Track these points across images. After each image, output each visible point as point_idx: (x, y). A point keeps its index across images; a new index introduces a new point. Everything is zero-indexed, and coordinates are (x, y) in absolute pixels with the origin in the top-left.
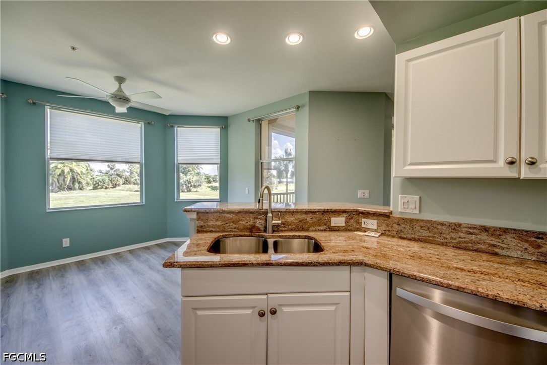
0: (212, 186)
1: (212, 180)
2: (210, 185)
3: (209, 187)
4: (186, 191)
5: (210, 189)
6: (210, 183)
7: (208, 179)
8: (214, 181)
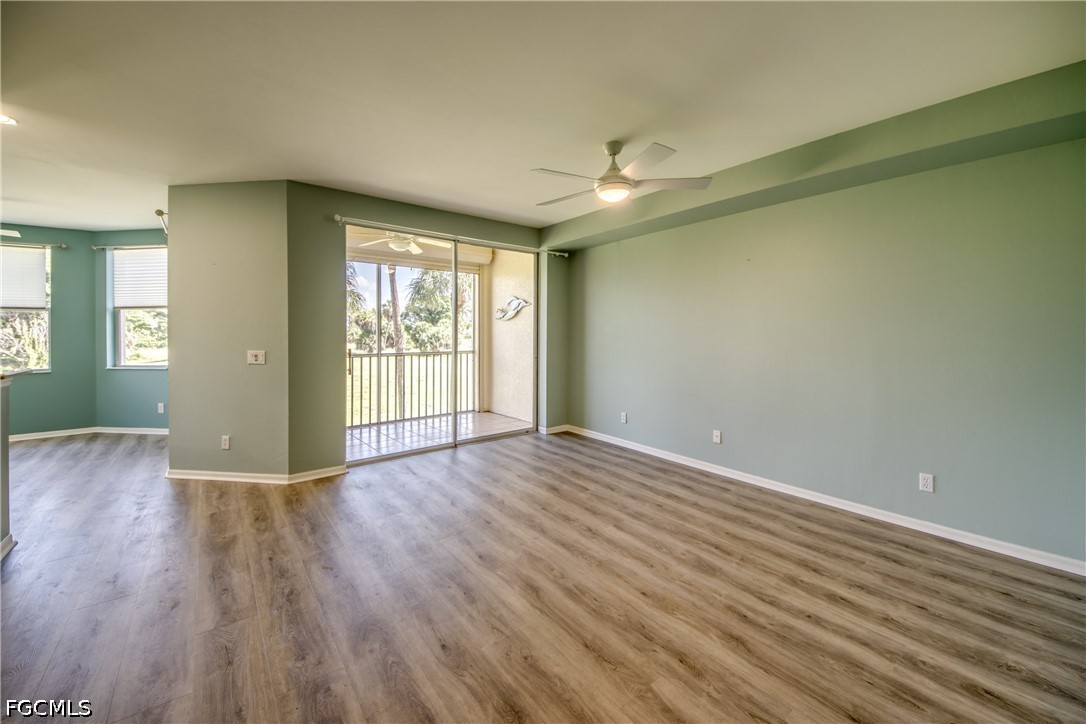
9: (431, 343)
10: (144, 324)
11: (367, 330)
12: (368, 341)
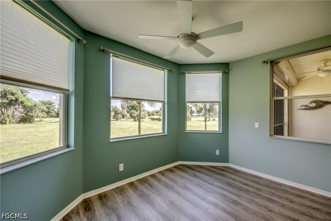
0: (151, 118)
1: (151, 114)
2: (150, 117)
3: (150, 118)
4: (137, 120)
5: (150, 120)
6: (150, 116)
7: (148, 114)
8: (152, 115)
9: (137, 117)
10: (44, 110)
11: (116, 113)
12: (117, 116)
